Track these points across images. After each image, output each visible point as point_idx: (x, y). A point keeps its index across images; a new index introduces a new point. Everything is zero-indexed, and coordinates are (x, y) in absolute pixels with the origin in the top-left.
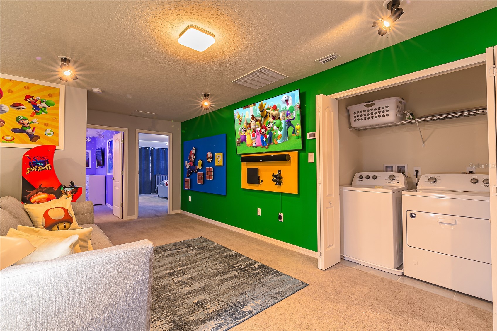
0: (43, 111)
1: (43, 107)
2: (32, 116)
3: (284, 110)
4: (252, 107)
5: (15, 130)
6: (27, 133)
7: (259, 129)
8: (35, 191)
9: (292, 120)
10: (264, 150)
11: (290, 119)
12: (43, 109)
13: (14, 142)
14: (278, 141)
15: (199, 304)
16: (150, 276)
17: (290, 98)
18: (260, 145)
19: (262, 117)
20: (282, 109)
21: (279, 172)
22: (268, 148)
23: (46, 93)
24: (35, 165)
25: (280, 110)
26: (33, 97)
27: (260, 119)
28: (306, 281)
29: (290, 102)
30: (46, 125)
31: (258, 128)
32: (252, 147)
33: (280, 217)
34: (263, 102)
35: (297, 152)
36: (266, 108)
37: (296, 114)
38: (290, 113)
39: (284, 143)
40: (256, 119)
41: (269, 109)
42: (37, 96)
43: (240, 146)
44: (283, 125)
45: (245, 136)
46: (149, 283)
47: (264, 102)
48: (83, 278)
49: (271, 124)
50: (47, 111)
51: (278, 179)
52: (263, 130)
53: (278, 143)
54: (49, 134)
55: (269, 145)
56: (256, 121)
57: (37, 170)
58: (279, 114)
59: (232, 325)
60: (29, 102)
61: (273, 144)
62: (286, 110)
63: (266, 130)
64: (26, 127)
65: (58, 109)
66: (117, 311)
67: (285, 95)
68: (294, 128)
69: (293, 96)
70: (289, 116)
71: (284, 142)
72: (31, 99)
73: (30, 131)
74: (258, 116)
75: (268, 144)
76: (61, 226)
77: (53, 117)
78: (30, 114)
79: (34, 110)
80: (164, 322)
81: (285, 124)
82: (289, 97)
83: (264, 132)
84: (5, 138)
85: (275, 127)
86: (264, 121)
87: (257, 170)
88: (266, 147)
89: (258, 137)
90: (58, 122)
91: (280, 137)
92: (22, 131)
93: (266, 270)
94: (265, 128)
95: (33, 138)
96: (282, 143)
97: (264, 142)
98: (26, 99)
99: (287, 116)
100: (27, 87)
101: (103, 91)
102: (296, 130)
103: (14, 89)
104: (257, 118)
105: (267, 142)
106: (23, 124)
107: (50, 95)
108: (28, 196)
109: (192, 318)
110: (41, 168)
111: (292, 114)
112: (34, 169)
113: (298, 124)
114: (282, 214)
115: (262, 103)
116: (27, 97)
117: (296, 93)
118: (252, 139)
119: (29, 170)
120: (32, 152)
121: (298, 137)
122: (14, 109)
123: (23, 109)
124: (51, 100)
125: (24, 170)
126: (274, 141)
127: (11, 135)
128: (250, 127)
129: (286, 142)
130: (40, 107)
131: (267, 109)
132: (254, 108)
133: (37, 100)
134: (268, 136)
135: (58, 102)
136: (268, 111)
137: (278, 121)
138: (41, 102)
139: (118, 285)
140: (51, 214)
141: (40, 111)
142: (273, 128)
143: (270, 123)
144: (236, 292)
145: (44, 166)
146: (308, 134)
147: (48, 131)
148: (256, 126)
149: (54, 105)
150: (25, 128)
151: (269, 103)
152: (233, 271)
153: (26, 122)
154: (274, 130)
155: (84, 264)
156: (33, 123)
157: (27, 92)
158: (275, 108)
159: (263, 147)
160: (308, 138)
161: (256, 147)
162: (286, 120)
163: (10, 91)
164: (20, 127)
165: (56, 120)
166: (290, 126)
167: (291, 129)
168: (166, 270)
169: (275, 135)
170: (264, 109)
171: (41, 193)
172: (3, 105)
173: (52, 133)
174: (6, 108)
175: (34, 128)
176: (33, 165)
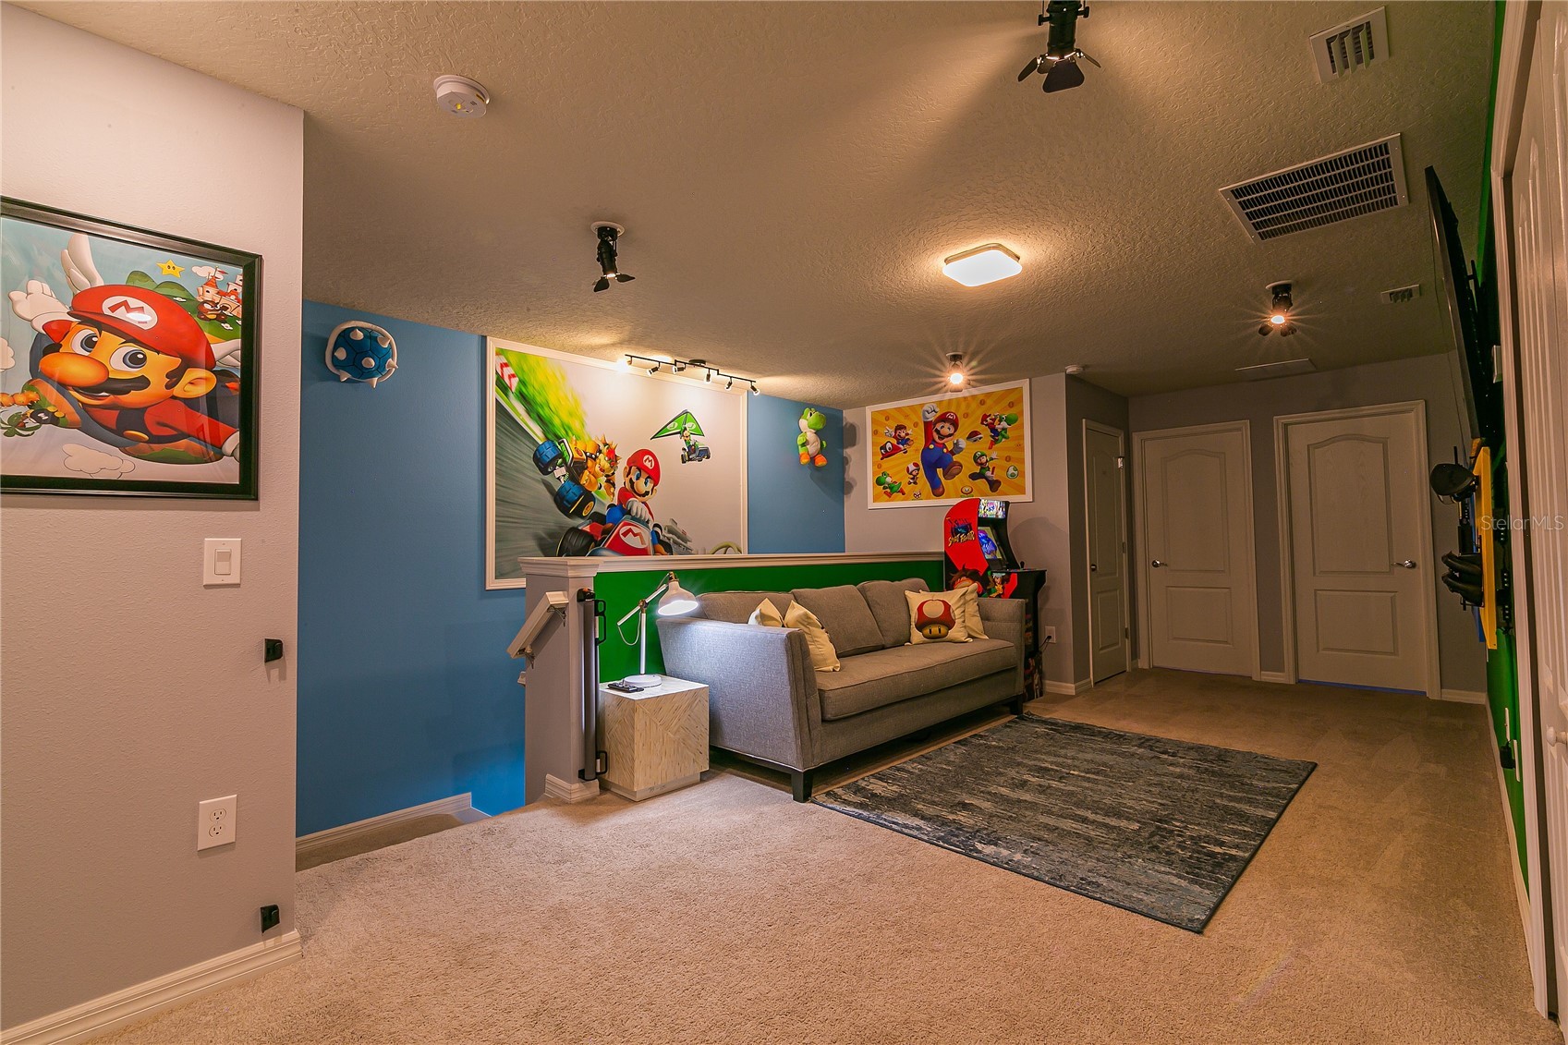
0: (1003, 437)
1: (1004, 429)
2: (990, 448)
5: (974, 477)
6: (986, 478)
8: (958, 574)
12: (1004, 432)
13: (972, 496)
23: (1006, 402)
24: (957, 532)
26: (990, 415)
30: (1008, 459)
42: (994, 412)
50: (1008, 434)
54: (1013, 475)
57: (959, 541)
60: (987, 425)
64: (985, 468)
65: (1022, 426)
72: (988, 419)
73: (988, 474)
76: (935, 628)
77: (1016, 442)
78: (988, 445)
79: (993, 437)
84: (963, 490)
90: (1023, 449)
92: (980, 476)
95: (993, 486)
98: (982, 423)
100: (982, 403)
101: (1085, 367)
103: (970, 411)
106: (981, 464)
107: (1011, 405)
108: (951, 582)
110: (963, 538)
112: (956, 539)
116: (985, 417)
119: (951, 539)
122: (970, 443)
123: (980, 438)
124: (1012, 412)
125: (946, 542)
127: (968, 485)
130: (1000, 430)
133: (994, 420)
135: (1021, 413)
138: (1000, 421)
141: (1000, 437)
144: (1041, 832)
145: (966, 534)
147: (1011, 471)
149: (1016, 421)
150: (983, 471)
153: (984, 460)
157: (983, 410)
164: (977, 469)
165: (1020, 447)
171: (965, 578)
172: (960, 440)
173: (1016, 473)
174: (963, 443)
175: (994, 468)
176: (955, 532)
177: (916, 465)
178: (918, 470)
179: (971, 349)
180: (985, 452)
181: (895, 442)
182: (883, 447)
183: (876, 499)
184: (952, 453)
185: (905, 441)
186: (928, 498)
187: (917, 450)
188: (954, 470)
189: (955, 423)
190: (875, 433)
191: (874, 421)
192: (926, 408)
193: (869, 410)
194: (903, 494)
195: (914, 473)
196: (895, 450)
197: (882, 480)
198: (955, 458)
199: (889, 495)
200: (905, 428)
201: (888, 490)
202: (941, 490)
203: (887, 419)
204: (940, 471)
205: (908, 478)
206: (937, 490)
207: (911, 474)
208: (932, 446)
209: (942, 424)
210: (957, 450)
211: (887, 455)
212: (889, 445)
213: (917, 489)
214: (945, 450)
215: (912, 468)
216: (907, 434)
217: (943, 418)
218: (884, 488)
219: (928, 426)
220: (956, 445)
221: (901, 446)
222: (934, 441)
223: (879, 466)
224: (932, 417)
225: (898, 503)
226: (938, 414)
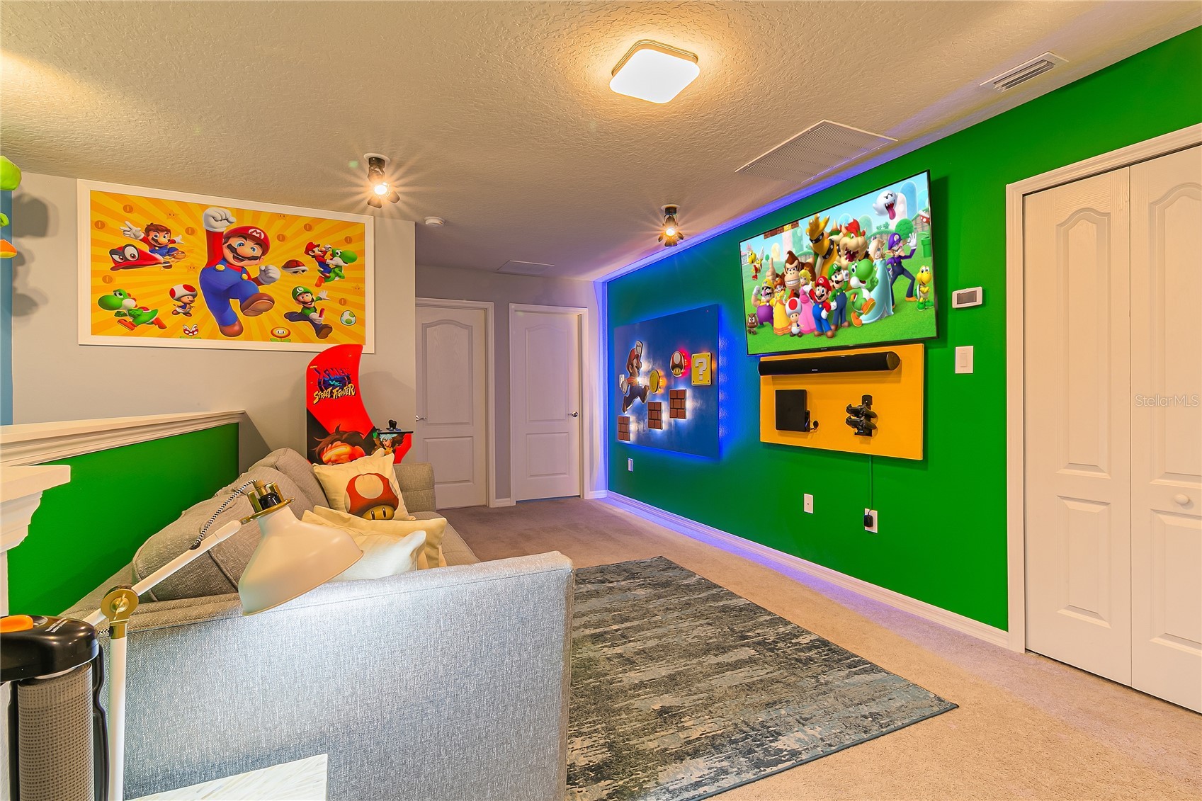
0: (337, 275)
1: (337, 266)
2: (318, 285)
3: (881, 233)
4: (788, 232)
5: (292, 317)
6: (311, 321)
7: (807, 288)
8: (328, 439)
9: (906, 257)
10: (824, 342)
11: (900, 257)
12: (337, 270)
13: (290, 341)
14: (862, 317)
15: (666, 715)
16: (567, 634)
17: (901, 197)
18: (811, 331)
19: (816, 255)
20: (875, 230)
21: (867, 400)
22: (833, 336)
23: (341, 236)
24: (327, 385)
25: (868, 234)
26: (318, 246)
27: (810, 260)
28: (949, 697)
29: (899, 209)
30: (343, 302)
31: (807, 284)
32: (789, 335)
33: (868, 521)
34: (818, 215)
35: (920, 347)
36: (828, 230)
37: (918, 240)
38: (899, 240)
39: (880, 323)
40: (799, 263)
41: (837, 232)
42: (325, 243)
43: (755, 333)
44: (878, 275)
45: (770, 308)
46: (565, 651)
47: (822, 216)
48: (438, 621)
49: (844, 273)
50: (343, 273)
51: (863, 420)
52: (819, 291)
53: (863, 322)
54: (348, 322)
55: (837, 329)
56: (801, 266)
57: (332, 396)
58: (866, 245)
59: (750, 776)
60: (313, 257)
61: (850, 325)
62: (887, 233)
63: (829, 288)
64: (309, 308)
65: (362, 267)
66: (503, 701)
67: (885, 192)
68: (913, 280)
69: (911, 193)
70: (895, 248)
71: (880, 319)
72: (316, 250)
73: (315, 316)
74: (805, 254)
75: (833, 327)
76: (378, 512)
77: (354, 285)
78: (315, 281)
79: (322, 272)
80: (588, 743)
81: (885, 271)
82: (896, 197)
83: (822, 296)
84: (275, 332)
85: (854, 281)
86: (823, 265)
87: (802, 395)
88: (829, 333)
89: (807, 309)
90: (363, 294)
91: (869, 305)
92: (302, 317)
93: (830, 654)
94: (826, 285)
95: (322, 331)
96: (876, 321)
97: (824, 322)
98: (307, 252)
99: (890, 248)
100: (308, 227)
101: (445, 222)
102: (917, 286)
103: (288, 233)
104: (802, 260)
105: (832, 321)
106: (304, 303)
107: (348, 240)
108: (317, 449)
109: (651, 745)
110: (338, 393)
111: (906, 242)
112: (326, 394)
113: (923, 268)
114: (874, 514)
115: (818, 218)
116: (310, 247)
117: (920, 183)
118: (789, 316)
119: (318, 395)
120: (322, 358)
121: (924, 304)
122: (288, 273)
123: (303, 271)
124: (350, 249)
125: (310, 397)
126: (851, 317)
127: (284, 326)
128: (783, 284)
129: (888, 320)
130: (331, 266)
131: (831, 234)
132: (794, 235)
133: (325, 253)
134: (834, 305)
135: (362, 253)
136: (834, 237)
137: (862, 265)
138: (333, 255)
139: (503, 645)
140: (360, 488)
141: (332, 275)
142: (848, 282)
143: (839, 269)
144: (755, 698)
145: (342, 388)
146: (955, 294)
147: (347, 316)
148: (799, 279)
149: (354, 260)
150: (307, 311)
151: (836, 217)
152: (743, 646)
153: (308, 298)
154: (851, 288)
155: (441, 592)
156: (321, 299)
157: (307, 237)
158: (854, 228)
159: (819, 335)
160: (955, 305)
161: (800, 334)
162: (887, 258)
163: (281, 238)
164: (298, 309)
165: (360, 292)
166: (900, 274)
167: (902, 284)
168: (585, 626)
169: (853, 303)
170: (822, 234)
171: (339, 443)
172: (271, 267)
173: (353, 319)
174: (276, 272)
175: (322, 311)
176: (324, 386)
177: (187, 287)
178: (194, 296)
179: (397, 158)
180: (311, 290)
181: (146, 248)
182: (120, 251)
183: (96, 330)
184: (258, 282)
185: (169, 251)
186: (212, 336)
187: (192, 268)
188: (260, 304)
189: (264, 244)
190: (98, 225)
191: (94, 206)
192: (210, 211)
193: (85, 188)
194: (162, 326)
195: (185, 299)
196: (144, 260)
197: (115, 301)
198: (262, 289)
199: (132, 326)
200: (168, 231)
201: (129, 319)
202: (237, 328)
203: (129, 209)
204: (235, 304)
205: (172, 305)
206: (228, 325)
207: (179, 299)
208: (221, 267)
209: (241, 241)
210: (265, 277)
211: (126, 264)
212: (129, 252)
213: (191, 324)
214: (245, 276)
215: (180, 291)
216: (173, 242)
217: (243, 232)
218: (118, 314)
219: (215, 241)
220: (264, 272)
221: (157, 256)
222: (225, 260)
223: (108, 280)
224: (222, 228)
225: (149, 339)
226: (234, 226)
